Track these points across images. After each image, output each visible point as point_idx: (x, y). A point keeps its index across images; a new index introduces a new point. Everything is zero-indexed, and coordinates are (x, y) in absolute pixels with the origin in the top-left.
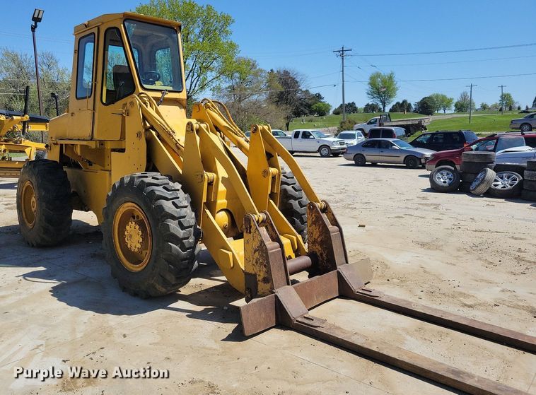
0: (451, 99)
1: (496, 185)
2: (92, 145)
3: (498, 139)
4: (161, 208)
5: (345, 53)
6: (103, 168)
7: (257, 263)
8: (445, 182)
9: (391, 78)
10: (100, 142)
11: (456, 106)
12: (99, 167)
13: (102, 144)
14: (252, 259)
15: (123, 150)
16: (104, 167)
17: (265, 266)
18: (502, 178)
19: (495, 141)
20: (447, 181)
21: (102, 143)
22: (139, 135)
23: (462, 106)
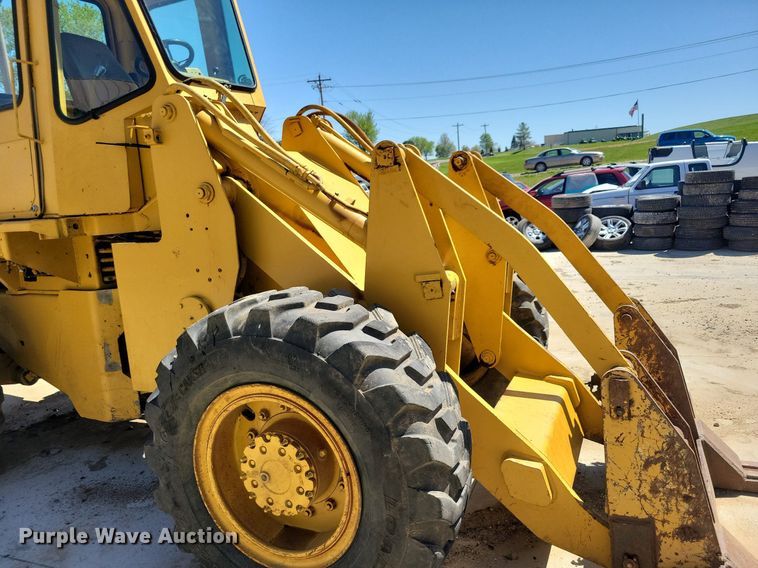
0: (432, 143)
1: (603, 236)
2: (49, 230)
3: (565, 178)
4: (391, 396)
5: (323, 83)
6: (72, 284)
7: (654, 490)
8: (538, 238)
9: (369, 118)
10: (68, 221)
11: (437, 150)
12: (62, 282)
13: (75, 227)
14: (635, 484)
15: (152, 236)
16: (76, 279)
17: (687, 498)
18: (606, 225)
19: (563, 181)
20: (541, 236)
21: (74, 223)
22: (207, 191)
23: (443, 149)
